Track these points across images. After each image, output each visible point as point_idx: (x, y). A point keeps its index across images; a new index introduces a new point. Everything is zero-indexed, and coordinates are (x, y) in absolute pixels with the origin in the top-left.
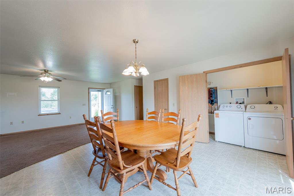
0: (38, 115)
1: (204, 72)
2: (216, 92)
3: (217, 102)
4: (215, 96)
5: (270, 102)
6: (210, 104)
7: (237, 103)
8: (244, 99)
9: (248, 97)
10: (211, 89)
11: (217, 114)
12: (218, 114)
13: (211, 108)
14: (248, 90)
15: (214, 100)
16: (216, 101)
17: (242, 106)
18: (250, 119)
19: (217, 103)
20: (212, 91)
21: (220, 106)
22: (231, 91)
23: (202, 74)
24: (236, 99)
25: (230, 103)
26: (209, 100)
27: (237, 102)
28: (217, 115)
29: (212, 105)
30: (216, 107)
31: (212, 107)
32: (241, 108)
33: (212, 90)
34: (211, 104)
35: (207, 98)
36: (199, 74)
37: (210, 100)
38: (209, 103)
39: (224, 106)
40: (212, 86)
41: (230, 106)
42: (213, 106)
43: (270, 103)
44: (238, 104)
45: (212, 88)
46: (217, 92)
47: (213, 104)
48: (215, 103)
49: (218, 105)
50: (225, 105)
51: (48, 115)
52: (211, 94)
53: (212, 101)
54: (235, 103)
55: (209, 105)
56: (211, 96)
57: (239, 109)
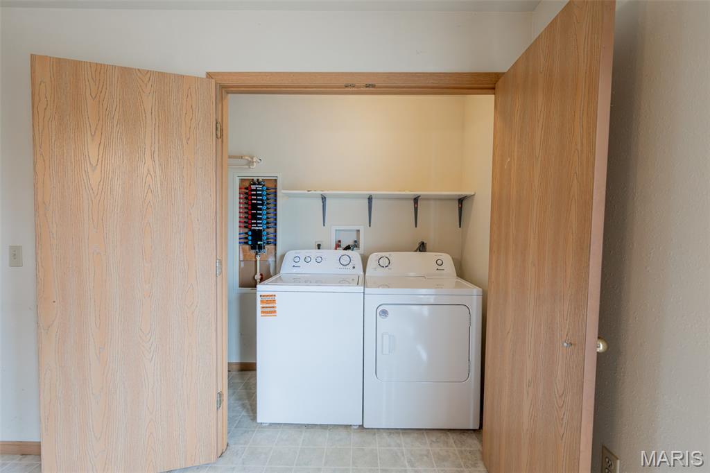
1: (208, 73)
2: (271, 201)
3: (276, 240)
4: (270, 216)
5: (423, 243)
6: (247, 247)
7: (338, 245)
8: (358, 231)
9: (370, 226)
10: (254, 184)
11: (270, 300)
12: (274, 301)
13: (254, 263)
14: (370, 199)
15: (264, 233)
16: (271, 236)
17: (355, 255)
18: (385, 313)
19: (275, 245)
20: (256, 195)
21: (283, 257)
22: (324, 198)
23: (196, 79)
24: (336, 230)
25: (319, 247)
26: (246, 230)
27: (340, 241)
28: (268, 302)
29: (257, 254)
30: (271, 260)
31: (256, 261)
32: (350, 266)
33: (256, 190)
34: (253, 248)
35: (238, 224)
36: (180, 78)
37: (250, 230)
38: (247, 243)
39: (297, 259)
40: (258, 172)
41: (319, 260)
42: (258, 258)
43: (422, 247)
44: (340, 252)
45: (259, 184)
46: (276, 200)
47: (261, 248)
48: (268, 243)
49: (279, 253)
50: (303, 253)
52: (254, 207)
53: (257, 235)
54: (334, 246)
55: (244, 251)
56: (254, 217)
57: (344, 271)
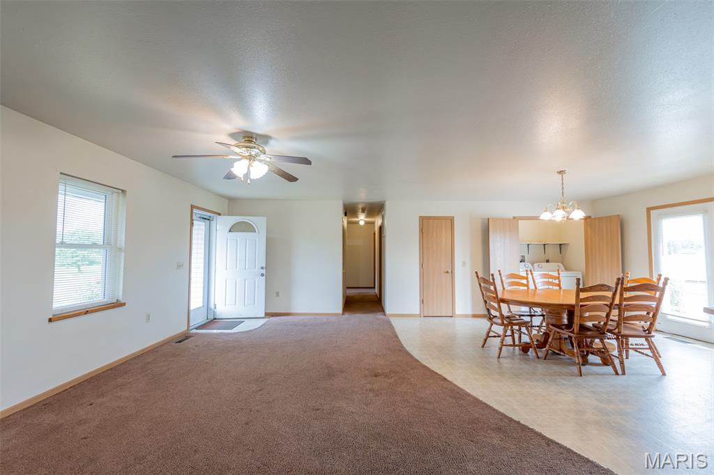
0: (50, 320)
14: (528, 245)
51: (87, 312)
